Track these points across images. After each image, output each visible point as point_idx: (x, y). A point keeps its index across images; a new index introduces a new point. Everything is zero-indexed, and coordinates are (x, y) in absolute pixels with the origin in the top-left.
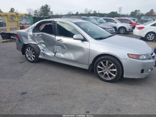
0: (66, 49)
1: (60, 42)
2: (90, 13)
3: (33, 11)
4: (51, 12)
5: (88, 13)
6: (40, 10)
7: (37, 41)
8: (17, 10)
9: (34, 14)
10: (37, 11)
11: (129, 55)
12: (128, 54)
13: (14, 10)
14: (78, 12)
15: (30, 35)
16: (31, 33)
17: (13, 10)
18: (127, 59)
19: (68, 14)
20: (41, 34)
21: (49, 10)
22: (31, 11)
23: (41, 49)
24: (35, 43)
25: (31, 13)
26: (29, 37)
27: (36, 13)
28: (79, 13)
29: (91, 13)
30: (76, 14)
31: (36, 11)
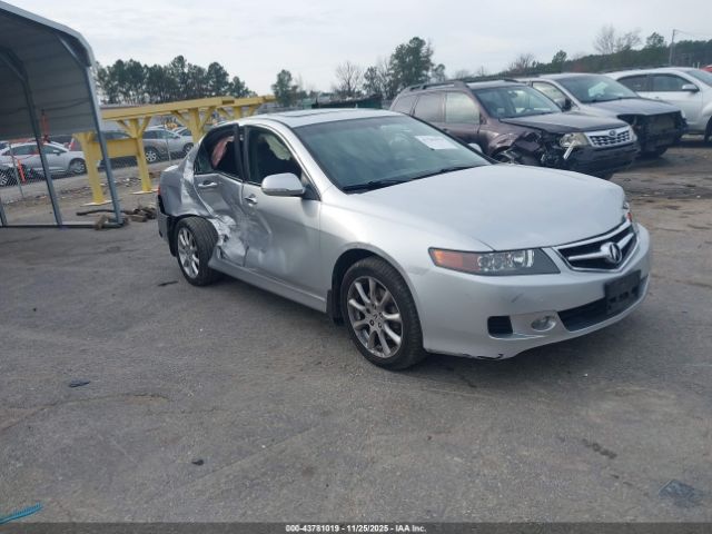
0: (270, 232)
1: (250, 205)
2: (628, 47)
3: (362, 74)
4: (436, 70)
5: (615, 50)
6: (391, 63)
7: (207, 206)
8: (300, 78)
9: (365, 86)
10: (378, 73)
11: (437, 253)
12: (431, 250)
13: (290, 79)
14: (562, 54)
15: (188, 184)
16: (189, 175)
17: (286, 78)
18: (427, 270)
19: (515, 66)
20: (216, 179)
21: (428, 61)
22: (354, 76)
23: (220, 233)
24: (204, 213)
25: (351, 81)
26: (184, 191)
27: (372, 79)
28: (569, 57)
29: (633, 48)
30: (555, 61)
31: (371, 70)
